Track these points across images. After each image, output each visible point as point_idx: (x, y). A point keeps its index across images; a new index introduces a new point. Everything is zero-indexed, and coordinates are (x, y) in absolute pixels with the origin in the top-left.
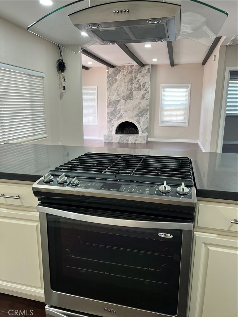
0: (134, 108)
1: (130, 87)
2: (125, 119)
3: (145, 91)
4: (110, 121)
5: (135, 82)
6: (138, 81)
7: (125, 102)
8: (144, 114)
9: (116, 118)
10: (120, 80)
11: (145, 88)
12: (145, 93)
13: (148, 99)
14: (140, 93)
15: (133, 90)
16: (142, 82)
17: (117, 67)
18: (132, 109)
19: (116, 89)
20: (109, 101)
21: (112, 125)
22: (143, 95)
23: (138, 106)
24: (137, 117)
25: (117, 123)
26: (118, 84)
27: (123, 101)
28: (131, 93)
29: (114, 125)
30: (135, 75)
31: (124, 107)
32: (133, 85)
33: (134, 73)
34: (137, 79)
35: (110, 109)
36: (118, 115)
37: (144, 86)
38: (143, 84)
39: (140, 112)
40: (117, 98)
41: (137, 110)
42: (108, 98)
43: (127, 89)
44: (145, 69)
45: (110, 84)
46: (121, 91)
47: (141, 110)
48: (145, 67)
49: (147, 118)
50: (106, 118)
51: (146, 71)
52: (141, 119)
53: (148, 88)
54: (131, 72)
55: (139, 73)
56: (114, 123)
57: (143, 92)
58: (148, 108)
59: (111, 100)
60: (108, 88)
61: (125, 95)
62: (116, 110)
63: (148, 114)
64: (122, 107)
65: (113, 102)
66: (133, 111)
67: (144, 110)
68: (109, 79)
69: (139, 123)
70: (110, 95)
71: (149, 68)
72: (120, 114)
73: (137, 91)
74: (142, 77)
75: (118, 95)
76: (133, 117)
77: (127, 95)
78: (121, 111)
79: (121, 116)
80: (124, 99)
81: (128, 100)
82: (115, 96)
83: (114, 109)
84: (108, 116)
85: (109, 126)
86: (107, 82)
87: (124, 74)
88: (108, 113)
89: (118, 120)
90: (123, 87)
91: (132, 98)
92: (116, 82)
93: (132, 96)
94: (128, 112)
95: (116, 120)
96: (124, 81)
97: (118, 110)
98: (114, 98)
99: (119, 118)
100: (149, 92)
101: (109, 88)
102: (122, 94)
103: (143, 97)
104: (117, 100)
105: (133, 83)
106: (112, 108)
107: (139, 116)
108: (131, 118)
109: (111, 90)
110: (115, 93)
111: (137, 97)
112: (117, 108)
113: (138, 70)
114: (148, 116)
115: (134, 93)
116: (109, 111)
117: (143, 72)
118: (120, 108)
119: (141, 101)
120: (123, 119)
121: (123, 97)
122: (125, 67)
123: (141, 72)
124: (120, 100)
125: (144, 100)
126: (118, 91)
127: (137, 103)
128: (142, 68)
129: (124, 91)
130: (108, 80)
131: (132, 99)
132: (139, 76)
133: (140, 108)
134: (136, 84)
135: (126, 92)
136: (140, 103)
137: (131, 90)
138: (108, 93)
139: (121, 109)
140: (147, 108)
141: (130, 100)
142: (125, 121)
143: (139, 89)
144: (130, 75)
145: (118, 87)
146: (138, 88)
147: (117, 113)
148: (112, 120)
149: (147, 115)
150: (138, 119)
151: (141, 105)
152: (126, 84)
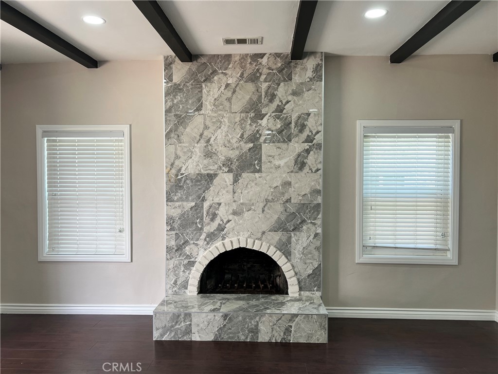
0: (267, 201)
1: (250, 129)
2: (234, 240)
3: (306, 141)
4: (179, 248)
5: (269, 110)
6: (280, 109)
7: (236, 181)
8: (303, 221)
9: (203, 236)
10: (214, 105)
11: (306, 133)
12: (308, 151)
13: (318, 170)
14: (287, 149)
15: (262, 139)
16: (293, 110)
17: (203, 60)
18: (262, 205)
19: (201, 135)
20: (177, 175)
21: (186, 262)
22: (299, 155)
23: (283, 194)
24: (280, 233)
25: (205, 255)
26: (208, 119)
27: (229, 178)
28: (256, 150)
29: (194, 262)
30: (269, 87)
31: (230, 196)
32: (264, 122)
33: (265, 81)
34: (276, 102)
35: (177, 204)
36: (209, 224)
37: (302, 128)
38: (299, 117)
39: (288, 216)
40: (206, 167)
41: (279, 207)
42: (172, 165)
43: (242, 136)
44: (305, 69)
45: (176, 115)
46: (220, 140)
47: (292, 209)
48: (305, 60)
49: (316, 235)
50: (162, 237)
51: (310, 74)
52: (293, 239)
53: (318, 132)
54: (254, 78)
55: (285, 80)
56: (194, 254)
57: (297, 146)
58: (319, 200)
59: (182, 171)
60: (171, 131)
61: (234, 154)
62: (202, 207)
63: (319, 222)
64: (225, 197)
65: (188, 182)
66: (263, 211)
67: (303, 207)
68: (175, 101)
69: (287, 254)
70: (177, 157)
71: (318, 65)
72: (217, 221)
73: (279, 142)
74: (294, 93)
75: (209, 154)
76: (264, 233)
77: (240, 157)
78: (222, 212)
79: (221, 228)
80: (230, 171)
81: (244, 175)
82: (195, 158)
83: (193, 204)
84: (172, 229)
85: (176, 267)
86: (168, 111)
87: (227, 85)
88: (170, 221)
89: (208, 244)
90: (224, 128)
91: (261, 167)
92: (199, 109)
93: (260, 160)
94: (247, 215)
95: (201, 243)
96: (230, 108)
97: (211, 207)
98: (193, 165)
99: (211, 237)
100: (319, 146)
101: (176, 130)
102: (224, 153)
103: (300, 164)
104: (206, 172)
105: (262, 116)
106: (187, 200)
107: (285, 230)
108: (259, 235)
109: (182, 137)
110: (198, 149)
111: (277, 163)
112: (204, 200)
113: (280, 70)
114: (319, 231)
115: (267, 149)
116: (176, 213)
117: (296, 79)
118: (216, 200)
119: (292, 178)
120: (227, 241)
121: (228, 163)
122: (234, 59)
123: (291, 79)
124: (216, 175)
125: (302, 174)
126: (209, 141)
127: (278, 183)
128: (292, 64)
129: (229, 142)
130: (169, 104)
131: (259, 171)
132: (282, 91)
133: (289, 201)
134: (272, 120)
135: (235, 145)
136: (289, 184)
137: (254, 138)
138: (172, 148)
139: (220, 204)
140: (315, 202)
141: (251, 174)
142: (236, 246)
143: (284, 135)
144: (251, 87)
145: (206, 127)
146: (280, 132)
147: (206, 219)
148: (186, 243)
149: (314, 224)
150: (284, 239)
151: (291, 190)
152: (238, 119)
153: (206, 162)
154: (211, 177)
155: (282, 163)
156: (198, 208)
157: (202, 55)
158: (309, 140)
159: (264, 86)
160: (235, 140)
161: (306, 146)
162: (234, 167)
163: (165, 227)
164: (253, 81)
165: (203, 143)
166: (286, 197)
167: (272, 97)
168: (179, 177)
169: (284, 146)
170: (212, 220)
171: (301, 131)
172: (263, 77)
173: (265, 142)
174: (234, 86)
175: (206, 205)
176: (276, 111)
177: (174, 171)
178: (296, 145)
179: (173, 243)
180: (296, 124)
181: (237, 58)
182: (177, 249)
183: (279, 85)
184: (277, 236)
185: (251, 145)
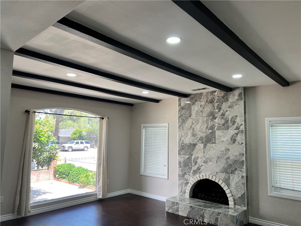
0: (218, 157)
1: (210, 124)
2: (204, 175)
3: (236, 129)
4: (183, 176)
5: (218, 115)
6: (223, 115)
7: (205, 147)
8: (236, 169)
9: (192, 172)
10: (196, 114)
11: (236, 125)
12: (237, 134)
13: (242, 143)
14: (227, 133)
15: (216, 128)
16: (229, 115)
17: (192, 96)
18: (216, 159)
19: (191, 127)
20: (182, 144)
21: (185, 182)
22: (233, 136)
23: (226, 154)
24: (224, 174)
25: (193, 180)
26: (193, 120)
27: (202, 146)
28: (213, 133)
29: (188, 183)
30: (218, 105)
31: (202, 154)
32: (216, 120)
33: (217, 102)
34: (222, 111)
35: (182, 156)
36: (194, 166)
37: (234, 123)
38: (232, 118)
39: (228, 166)
40: (193, 141)
41: (224, 161)
42: (180, 139)
43: (207, 127)
44: (234, 95)
45: (182, 119)
46: (198, 129)
47: (230, 163)
48: (234, 91)
49: (242, 177)
50: (176, 171)
51: (237, 97)
52: (231, 178)
53: (242, 125)
54: (212, 102)
55: (225, 101)
56: (189, 179)
58: (244, 159)
59: (184, 142)
60: (180, 125)
61: (203, 135)
62: (191, 158)
63: (244, 169)
64: (200, 154)
65: (186, 147)
66: (217, 162)
67: (235, 162)
68: (182, 114)
69: (228, 185)
70: (182, 136)
71: (240, 93)
72: (197, 165)
73: (223, 130)
74: (230, 107)
75: (194, 135)
76: (217, 173)
77: (206, 137)
78: (199, 161)
79: (199, 169)
80: (202, 143)
81: (208, 145)
82: (189, 137)
83: (188, 156)
84: (180, 167)
85: (182, 184)
86: (179, 118)
87: (201, 105)
88: (180, 163)
89: (194, 175)
90: (200, 124)
91: (215, 141)
92: (190, 116)
93: (215, 138)
94: (209, 163)
95: (191, 174)
96: (202, 115)
97: (195, 158)
98: (188, 140)
99: (195, 172)
100: (242, 131)
101: (182, 125)
102: (200, 135)
103: (234, 140)
104: (193, 143)
105: (215, 118)
106: (185, 155)
107: (227, 172)
108: (215, 174)
109: (184, 128)
110: (190, 133)
111: (223, 139)
112: (192, 155)
113: (223, 97)
114: (244, 175)
115: (218, 133)
116: (182, 160)
117: (230, 100)
118: (197, 156)
119: (230, 147)
120: (201, 175)
121: (201, 139)
122: (203, 95)
123: (228, 101)
124: (197, 144)
125: (234, 145)
126: (194, 129)
127: (223, 149)
128: (228, 94)
129: (202, 129)
130: (180, 115)
131: (215, 143)
132: (224, 106)
133: (228, 158)
134: (220, 119)
135: (204, 131)
136: (229, 150)
137: (212, 128)
138: (180, 132)
139: (198, 157)
140: (241, 160)
141: (211, 145)
142: (205, 178)
143: (225, 126)
144: (210, 105)
145: (193, 124)
146: (224, 125)
147: (193, 164)
148: (185, 173)
149: (241, 171)
150: (227, 177)
151: (230, 153)
152: (205, 120)
153: (192, 138)
154: (195, 145)
155: (225, 139)
156: (189, 158)
157: (191, 94)
158: (238, 128)
159: (216, 104)
160: (204, 129)
161: (236, 131)
162: (204, 141)
163: (178, 166)
164: (211, 103)
165: (191, 130)
166: (227, 156)
167: (220, 109)
168: (183, 145)
169: (226, 131)
170: (195, 164)
171: (233, 124)
172: (216, 101)
173: (217, 129)
174: (203, 105)
175: (193, 157)
176: (222, 115)
177: (181, 142)
178: (231, 131)
179: (181, 173)
180: (231, 121)
181: (205, 94)
182: (182, 176)
183: (222, 103)
184: (223, 176)
185: (211, 131)
